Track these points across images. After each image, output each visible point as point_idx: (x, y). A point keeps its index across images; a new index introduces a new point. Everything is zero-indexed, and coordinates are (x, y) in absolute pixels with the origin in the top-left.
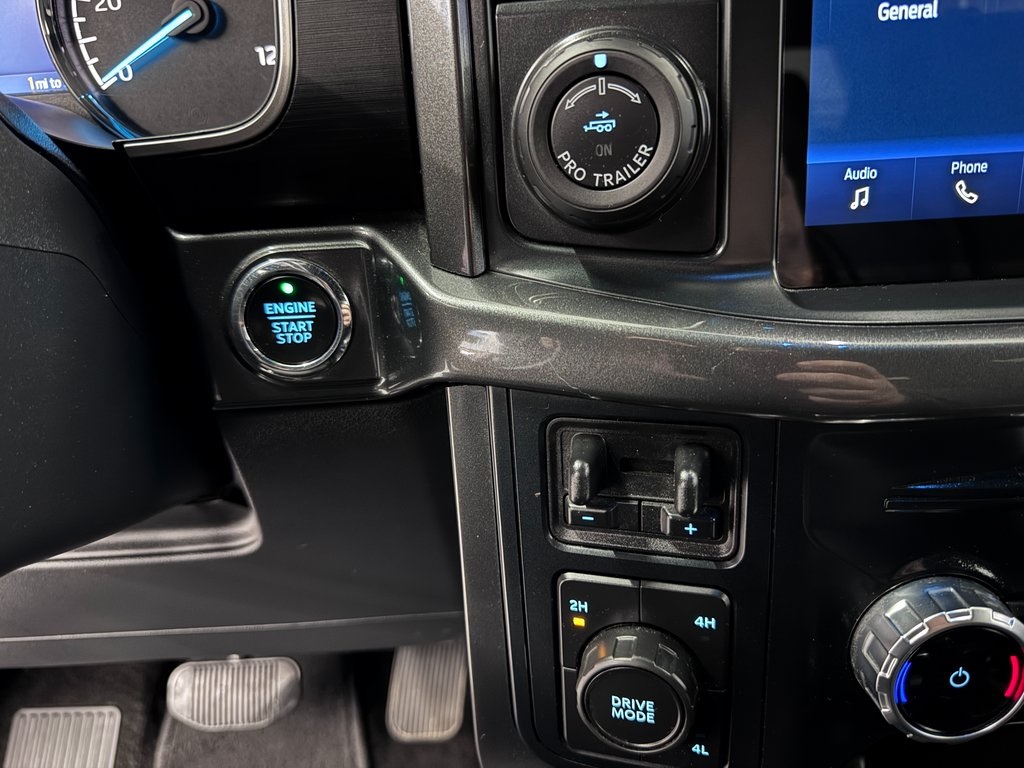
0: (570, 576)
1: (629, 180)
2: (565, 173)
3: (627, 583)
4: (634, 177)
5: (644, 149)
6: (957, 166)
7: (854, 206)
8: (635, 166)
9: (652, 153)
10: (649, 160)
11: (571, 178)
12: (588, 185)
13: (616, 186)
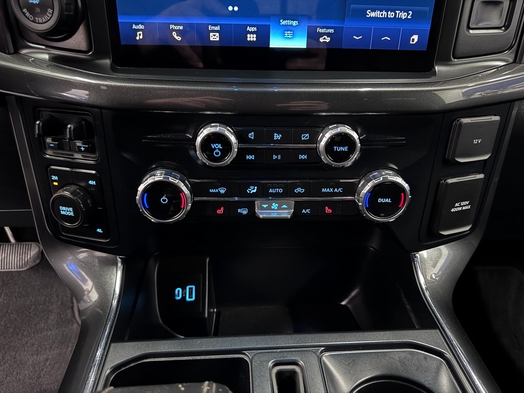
0: (53, 167)
1: (47, 21)
2: (26, 17)
3: (68, 169)
4: (49, 20)
5: (50, 11)
6: (172, 26)
7: (138, 38)
8: (48, 16)
9: (53, 12)
10: (52, 14)
11: (28, 19)
12: (34, 21)
13: (43, 23)
